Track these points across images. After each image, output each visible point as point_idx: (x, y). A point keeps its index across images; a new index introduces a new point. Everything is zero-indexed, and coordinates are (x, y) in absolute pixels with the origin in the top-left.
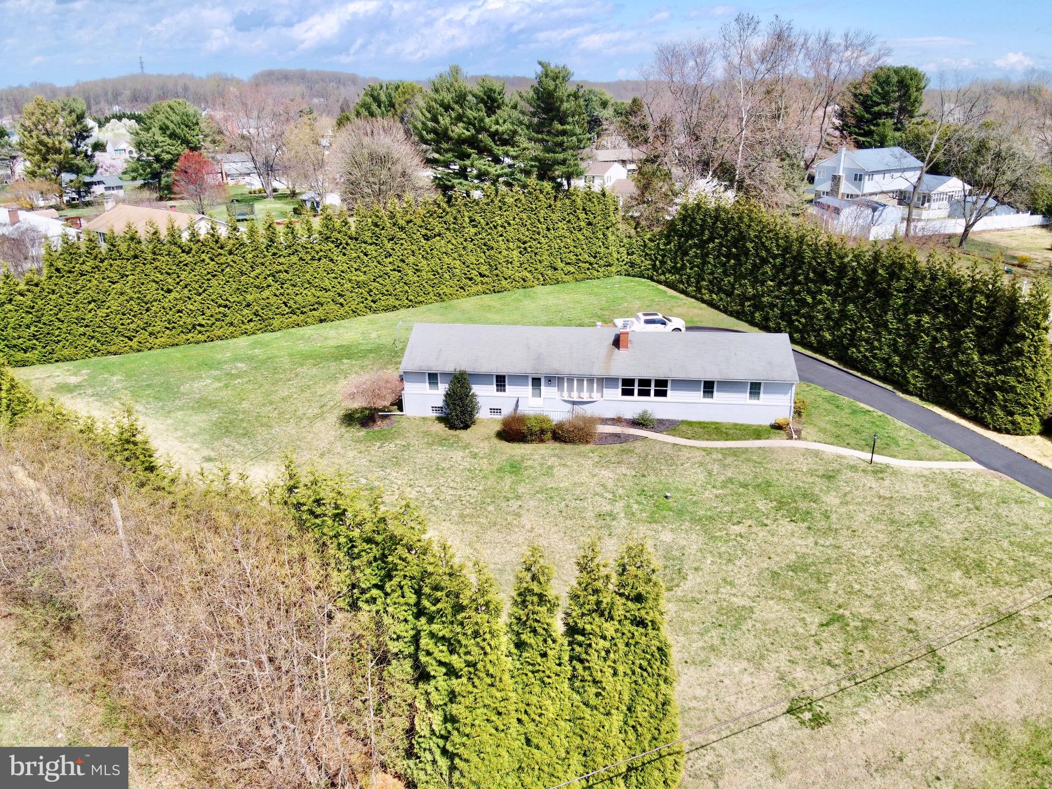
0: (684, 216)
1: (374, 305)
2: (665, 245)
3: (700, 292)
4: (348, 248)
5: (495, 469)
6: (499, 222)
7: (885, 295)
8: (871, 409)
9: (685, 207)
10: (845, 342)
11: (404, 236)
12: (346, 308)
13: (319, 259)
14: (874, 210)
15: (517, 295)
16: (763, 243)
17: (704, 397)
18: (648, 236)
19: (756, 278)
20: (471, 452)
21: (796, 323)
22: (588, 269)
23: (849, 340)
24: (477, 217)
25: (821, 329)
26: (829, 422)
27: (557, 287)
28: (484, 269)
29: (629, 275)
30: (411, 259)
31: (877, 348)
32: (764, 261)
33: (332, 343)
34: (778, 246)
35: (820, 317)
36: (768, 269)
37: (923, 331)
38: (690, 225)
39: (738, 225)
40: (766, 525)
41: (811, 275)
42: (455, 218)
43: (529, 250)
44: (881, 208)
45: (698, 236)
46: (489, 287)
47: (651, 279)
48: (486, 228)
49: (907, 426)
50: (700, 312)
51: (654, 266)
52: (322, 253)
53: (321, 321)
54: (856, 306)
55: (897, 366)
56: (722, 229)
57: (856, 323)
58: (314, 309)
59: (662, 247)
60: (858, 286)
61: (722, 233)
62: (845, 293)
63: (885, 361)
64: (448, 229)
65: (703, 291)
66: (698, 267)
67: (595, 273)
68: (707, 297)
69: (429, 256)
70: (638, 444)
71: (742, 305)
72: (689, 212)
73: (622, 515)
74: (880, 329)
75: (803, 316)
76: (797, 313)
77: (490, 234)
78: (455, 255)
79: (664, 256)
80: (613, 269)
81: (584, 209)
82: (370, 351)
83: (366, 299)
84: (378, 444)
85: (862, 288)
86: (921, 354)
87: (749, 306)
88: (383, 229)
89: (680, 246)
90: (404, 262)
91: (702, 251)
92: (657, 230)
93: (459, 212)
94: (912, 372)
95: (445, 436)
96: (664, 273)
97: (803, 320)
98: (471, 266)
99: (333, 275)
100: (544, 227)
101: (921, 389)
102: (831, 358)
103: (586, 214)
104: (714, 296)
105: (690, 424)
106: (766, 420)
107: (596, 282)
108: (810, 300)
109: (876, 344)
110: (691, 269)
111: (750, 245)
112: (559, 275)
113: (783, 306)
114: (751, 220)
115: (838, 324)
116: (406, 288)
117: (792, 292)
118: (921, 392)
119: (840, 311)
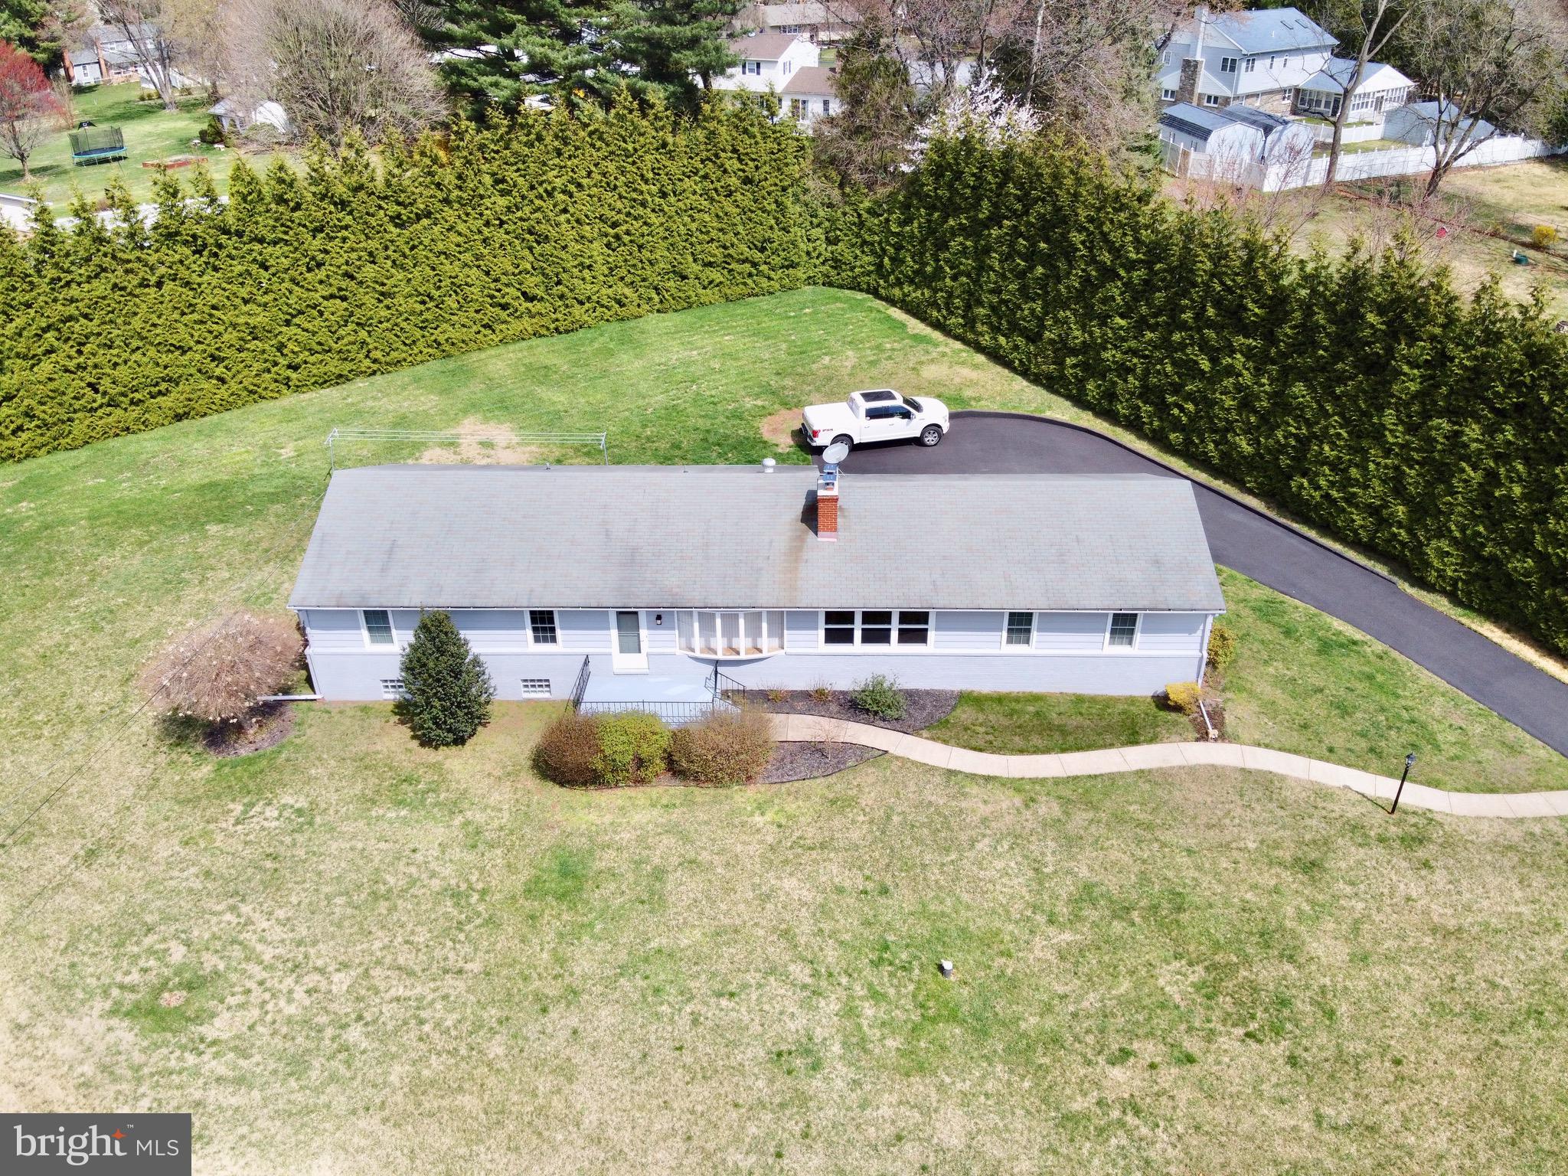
0: (939, 166)
1: (294, 375)
2: (902, 223)
3: (973, 329)
4: (223, 254)
5: (520, 888)
6: (558, 182)
7: (1380, 369)
8: (1358, 635)
9: (940, 147)
10: (1284, 461)
11: (348, 220)
12: (233, 385)
13: (159, 285)
14: (1268, 130)
15: (605, 338)
16: (1104, 235)
17: (1010, 641)
18: (867, 204)
19: (1089, 307)
20: (467, 823)
21: (1176, 411)
22: (750, 275)
23: (1293, 459)
24: (511, 174)
25: (1229, 428)
26: (1278, 681)
27: (687, 317)
28: (531, 283)
29: (831, 285)
30: (369, 272)
31: (1357, 482)
32: (1108, 274)
33: (194, 477)
34: (1138, 242)
35: (1229, 403)
36: (1115, 290)
37: (1467, 458)
38: (950, 186)
39: (1050, 192)
40: (1190, 1059)
41: (1211, 312)
42: (460, 177)
43: (626, 239)
44: (1280, 128)
45: (967, 210)
46: (545, 321)
47: (876, 293)
48: (532, 195)
49: (1442, 685)
50: (974, 375)
51: (880, 266)
52: (162, 270)
53: (179, 418)
54: (1311, 388)
55: (1400, 525)
56: (1019, 199)
57: (1309, 424)
58: (160, 393)
59: (895, 228)
60: (1316, 345)
61: (1018, 206)
62: (1284, 355)
63: (1373, 511)
64: (446, 201)
65: (980, 327)
66: (968, 276)
67: (764, 283)
68: (986, 340)
69: (409, 262)
70: (868, 776)
71: (1061, 363)
72: (950, 157)
73: (837, 1049)
74: (1364, 444)
75: (1189, 397)
76: (1177, 389)
77: (538, 209)
78: (467, 257)
79: (898, 248)
80: (800, 273)
81: (735, 151)
82: (274, 498)
83: (276, 364)
84: (238, 808)
85: (1325, 349)
86: (1457, 505)
87: (1074, 366)
88: (297, 207)
89: (931, 230)
90: (352, 278)
91: (976, 243)
92: (882, 192)
93: (469, 162)
94: (1434, 543)
95: (407, 767)
96: (899, 283)
97: (1190, 407)
98: (504, 279)
99: (196, 316)
100: (654, 189)
101: (1454, 582)
102: (1250, 492)
103: (740, 160)
104: (1002, 340)
105: (976, 701)
106: (1144, 687)
107: (765, 303)
108: (1205, 365)
109: (1354, 472)
110: (954, 278)
111: (1076, 238)
112: (692, 289)
113: (1146, 372)
114: (1079, 181)
115: (1267, 422)
116: (363, 334)
117: (1166, 344)
118: (1455, 585)
119: (1271, 396)
